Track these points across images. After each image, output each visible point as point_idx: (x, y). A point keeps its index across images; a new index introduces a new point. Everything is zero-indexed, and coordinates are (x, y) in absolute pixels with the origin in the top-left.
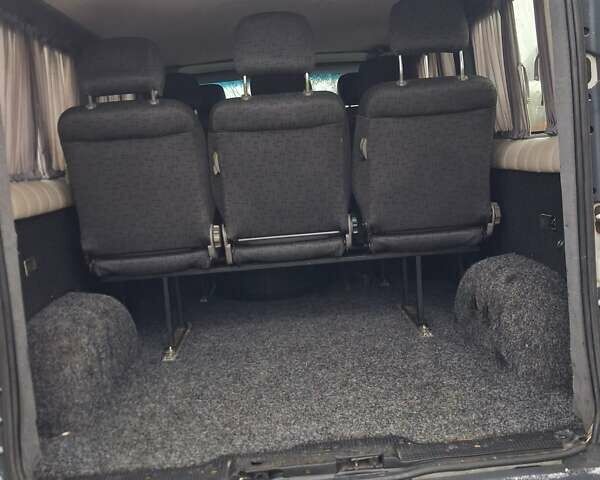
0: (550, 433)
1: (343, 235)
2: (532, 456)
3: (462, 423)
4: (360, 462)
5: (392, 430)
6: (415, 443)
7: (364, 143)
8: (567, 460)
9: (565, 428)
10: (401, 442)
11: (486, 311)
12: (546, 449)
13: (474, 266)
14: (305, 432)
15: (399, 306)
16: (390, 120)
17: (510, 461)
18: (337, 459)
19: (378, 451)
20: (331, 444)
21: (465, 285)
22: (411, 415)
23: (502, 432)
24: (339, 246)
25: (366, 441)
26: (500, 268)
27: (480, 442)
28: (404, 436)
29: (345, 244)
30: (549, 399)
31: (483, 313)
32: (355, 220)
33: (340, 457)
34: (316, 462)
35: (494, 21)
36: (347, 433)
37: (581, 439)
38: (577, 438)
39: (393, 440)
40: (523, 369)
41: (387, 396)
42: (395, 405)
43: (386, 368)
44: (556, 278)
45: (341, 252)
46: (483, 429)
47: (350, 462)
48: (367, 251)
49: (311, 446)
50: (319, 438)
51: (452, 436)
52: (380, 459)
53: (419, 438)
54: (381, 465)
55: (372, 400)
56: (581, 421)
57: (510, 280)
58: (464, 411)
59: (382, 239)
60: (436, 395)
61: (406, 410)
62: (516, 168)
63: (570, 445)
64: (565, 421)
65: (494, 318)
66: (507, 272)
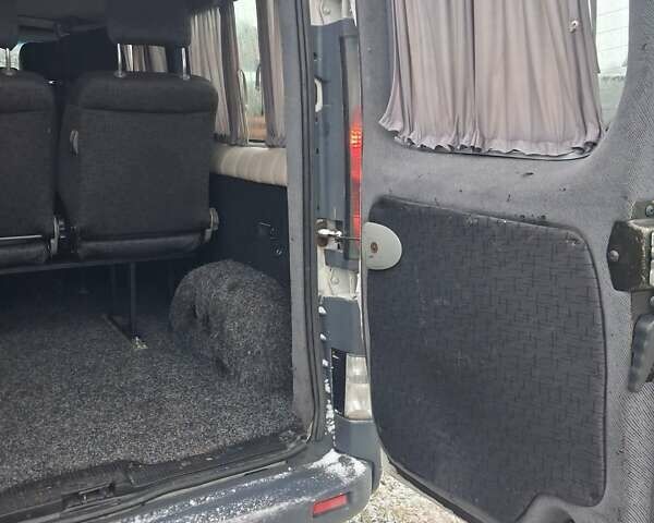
0: (275, 436)
1: (46, 239)
2: (261, 461)
3: (191, 437)
4: (88, 495)
5: (120, 454)
6: (146, 465)
7: (75, 136)
8: (290, 460)
9: (287, 429)
10: (131, 466)
11: (206, 320)
12: (272, 452)
13: (192, 272)
14: (17, 470)
15: (104, 316)
16: (106, 113)
17: (241, 469)
18: (63, 496)
19: (107, 480)
20: (51, 480)
21: (182, 292)
22: (136, 436)
23: (232, 441)
24: (42, 251)
25: (92, 470)
26: (221, 276)
27: (212, 454)
28: (133, 459)
29: (49, 251)
30: (270, 403)
31: (204, 321)
32: (61, 223)
33: (66, 493)
34: (39, 503)
35: (213, 19)
36: (70, 466)
37: (302, 438)
38: (299, 438)
39: (122, 465)
40: (245, 375)
41: (108, 419)
42: (119, 426)
43: (100, 388)
44: (275, 285)
45: (44, 259)
46: (213, 441)
47: (77, 496)
48: (75, 258)
49: (29, 486)
50: (35, 475)
51: (183, 452)
52: (112, 487)
53: (149, 459)
54: (112, 494)
55: (91, 425)
56: (300, 420)
57: (232, 288)
58: (191, 424)
59: (92, 245)
60: (160, 411)
61: (131, 431)
62: (235, 175)
63: (292, 445)
64: (287, 423)
65: (215, 325)
66: (228, 280)
